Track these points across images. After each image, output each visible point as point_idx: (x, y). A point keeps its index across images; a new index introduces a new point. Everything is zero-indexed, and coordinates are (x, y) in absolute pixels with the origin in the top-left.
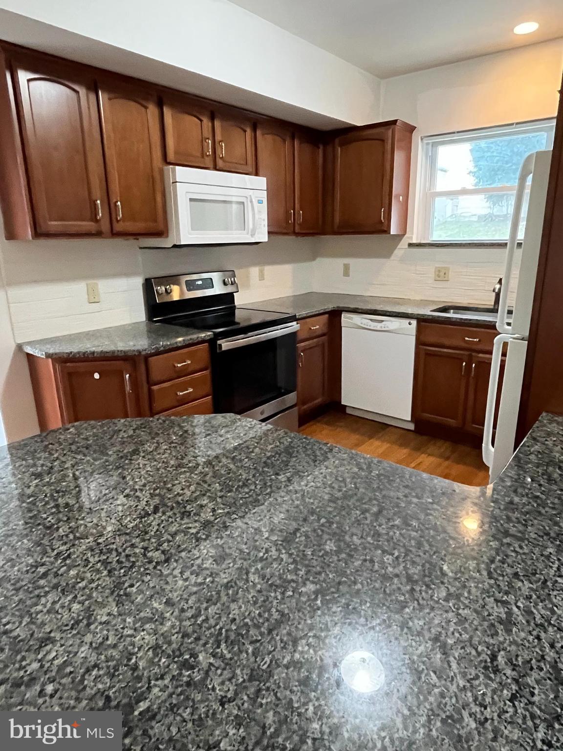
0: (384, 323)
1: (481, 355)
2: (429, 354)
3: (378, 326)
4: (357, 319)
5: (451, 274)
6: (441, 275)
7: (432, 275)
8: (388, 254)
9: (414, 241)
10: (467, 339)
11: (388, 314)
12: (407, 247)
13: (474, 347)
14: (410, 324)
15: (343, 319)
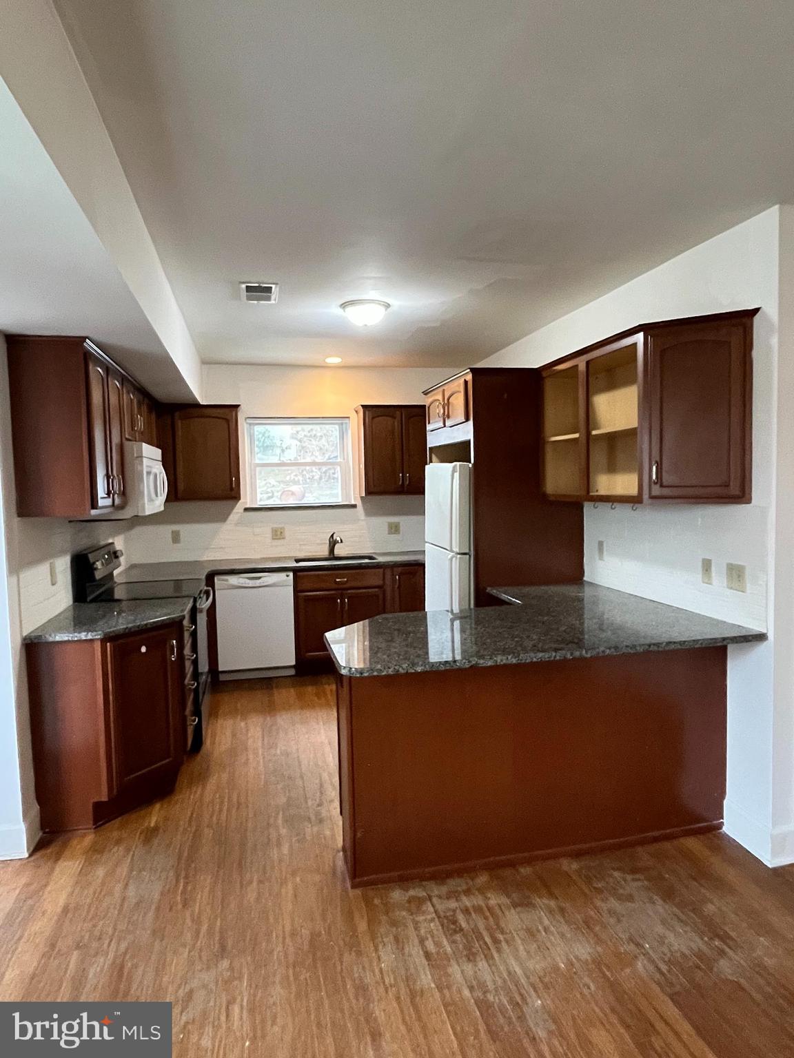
0: (262, 579)
1: (349, 591)
2: (308, 599)
3: (257, 583)
4: (233, 580)
5: (287, 534)
6: (278, 534)
7: (269, 535)
8: (223, 518)
9: (248, 506)
10: (338, 580)
11: (267, 570)
12: (242, 511)
13: (345, 586)
14: (288, 576)
15: (216, 581)
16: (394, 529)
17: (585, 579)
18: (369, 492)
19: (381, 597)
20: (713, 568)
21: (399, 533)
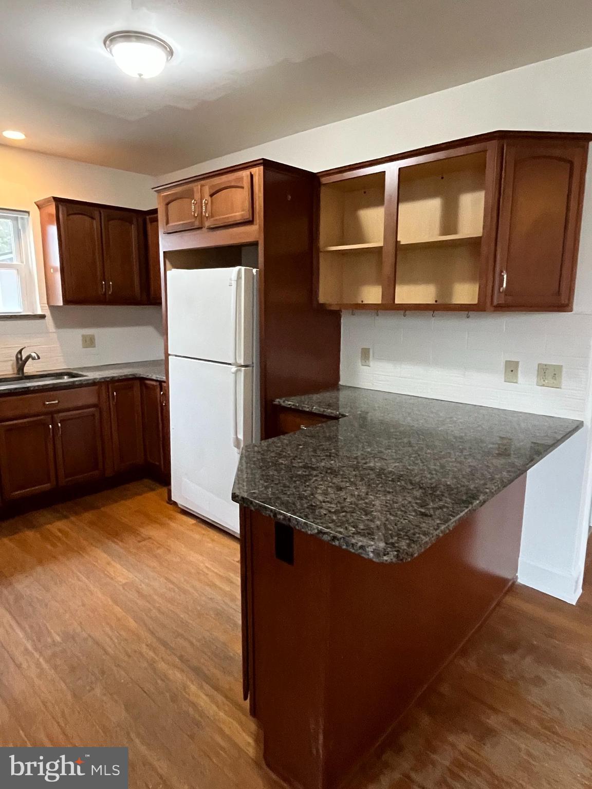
10: (47, 403)
13: (55, 409)
16: (89, 342)
17: (341, 383)
18: (68, 300)
19: (97, 417)
20: (520, 369)
21: (95, 347)
